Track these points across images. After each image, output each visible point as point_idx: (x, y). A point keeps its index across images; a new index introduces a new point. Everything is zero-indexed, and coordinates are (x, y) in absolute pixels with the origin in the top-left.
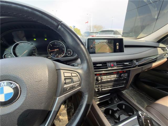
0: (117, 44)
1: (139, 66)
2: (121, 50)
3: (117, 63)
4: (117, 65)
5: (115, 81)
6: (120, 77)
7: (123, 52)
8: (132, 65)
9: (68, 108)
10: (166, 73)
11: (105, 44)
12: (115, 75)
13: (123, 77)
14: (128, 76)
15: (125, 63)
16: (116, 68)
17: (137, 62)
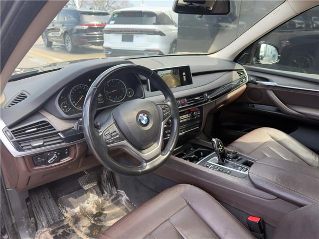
0: (184, 74)
1: (212, 99)
2: (189, 82)
3: (187, 99)
4: (188, 101)
5: (187, 122)
6: (193, 116)
7: (192, 83)
8: (203, 100)
9: (113, 197)
10: (253, 106)
11: (170, 75)
12: (187, 115)
13: (196, 116)
14: (201, 114)
15: (196, 98)
16: (187, 105)
17: (208, 95)
